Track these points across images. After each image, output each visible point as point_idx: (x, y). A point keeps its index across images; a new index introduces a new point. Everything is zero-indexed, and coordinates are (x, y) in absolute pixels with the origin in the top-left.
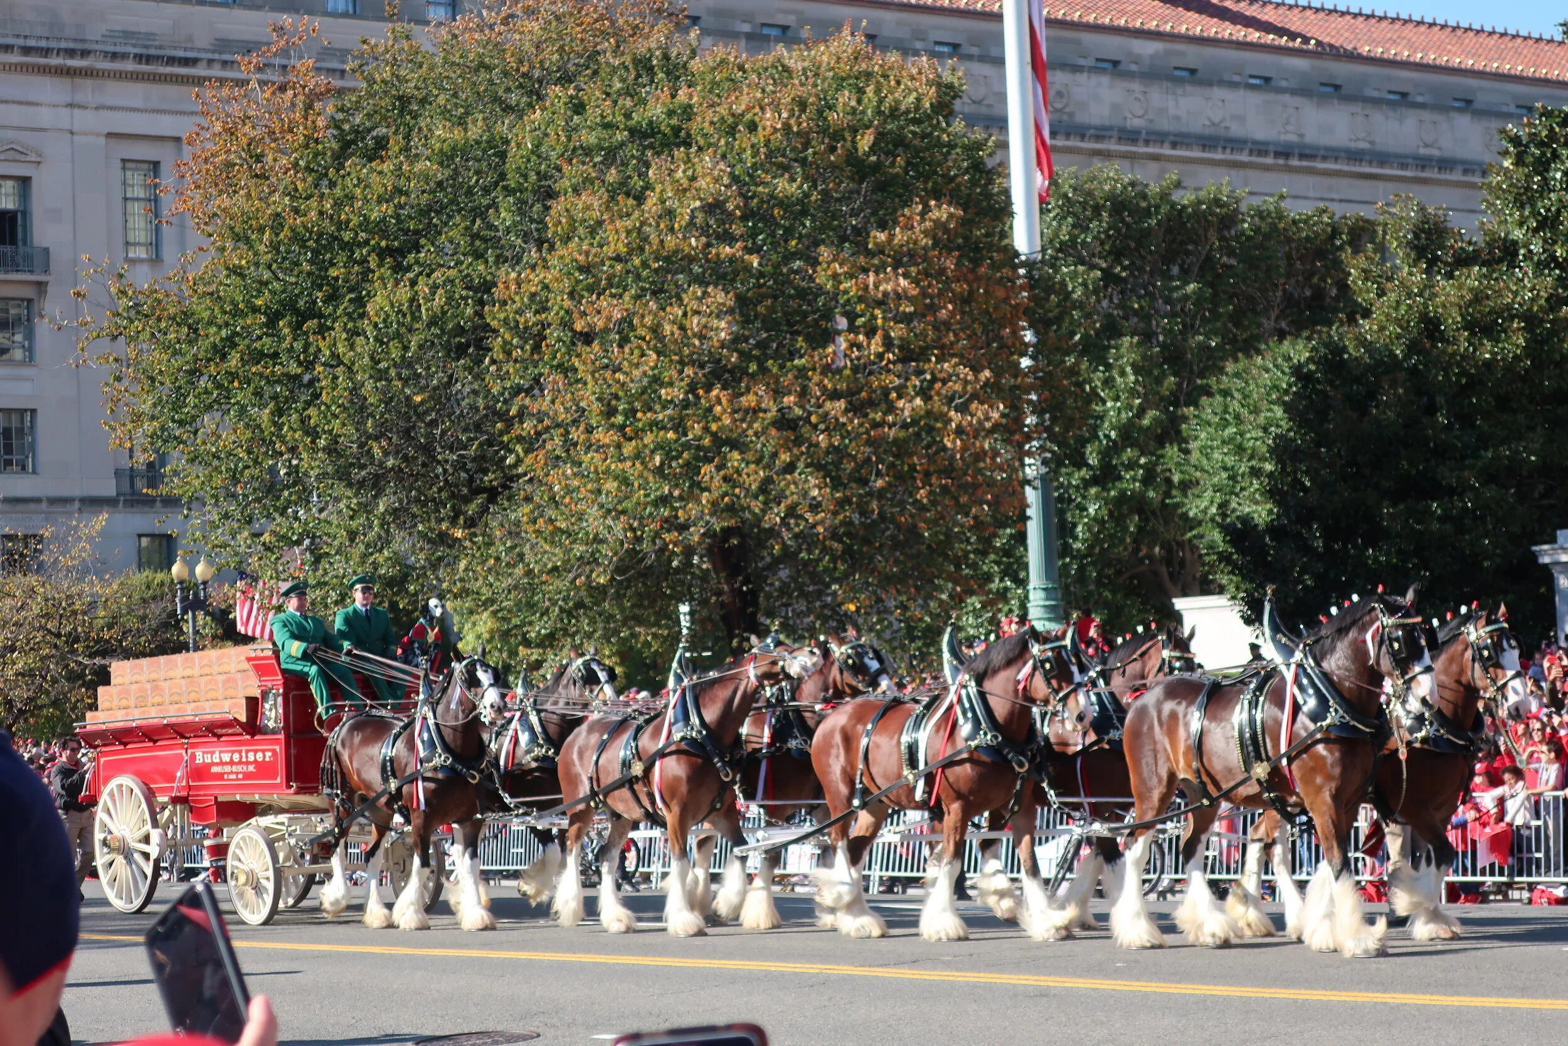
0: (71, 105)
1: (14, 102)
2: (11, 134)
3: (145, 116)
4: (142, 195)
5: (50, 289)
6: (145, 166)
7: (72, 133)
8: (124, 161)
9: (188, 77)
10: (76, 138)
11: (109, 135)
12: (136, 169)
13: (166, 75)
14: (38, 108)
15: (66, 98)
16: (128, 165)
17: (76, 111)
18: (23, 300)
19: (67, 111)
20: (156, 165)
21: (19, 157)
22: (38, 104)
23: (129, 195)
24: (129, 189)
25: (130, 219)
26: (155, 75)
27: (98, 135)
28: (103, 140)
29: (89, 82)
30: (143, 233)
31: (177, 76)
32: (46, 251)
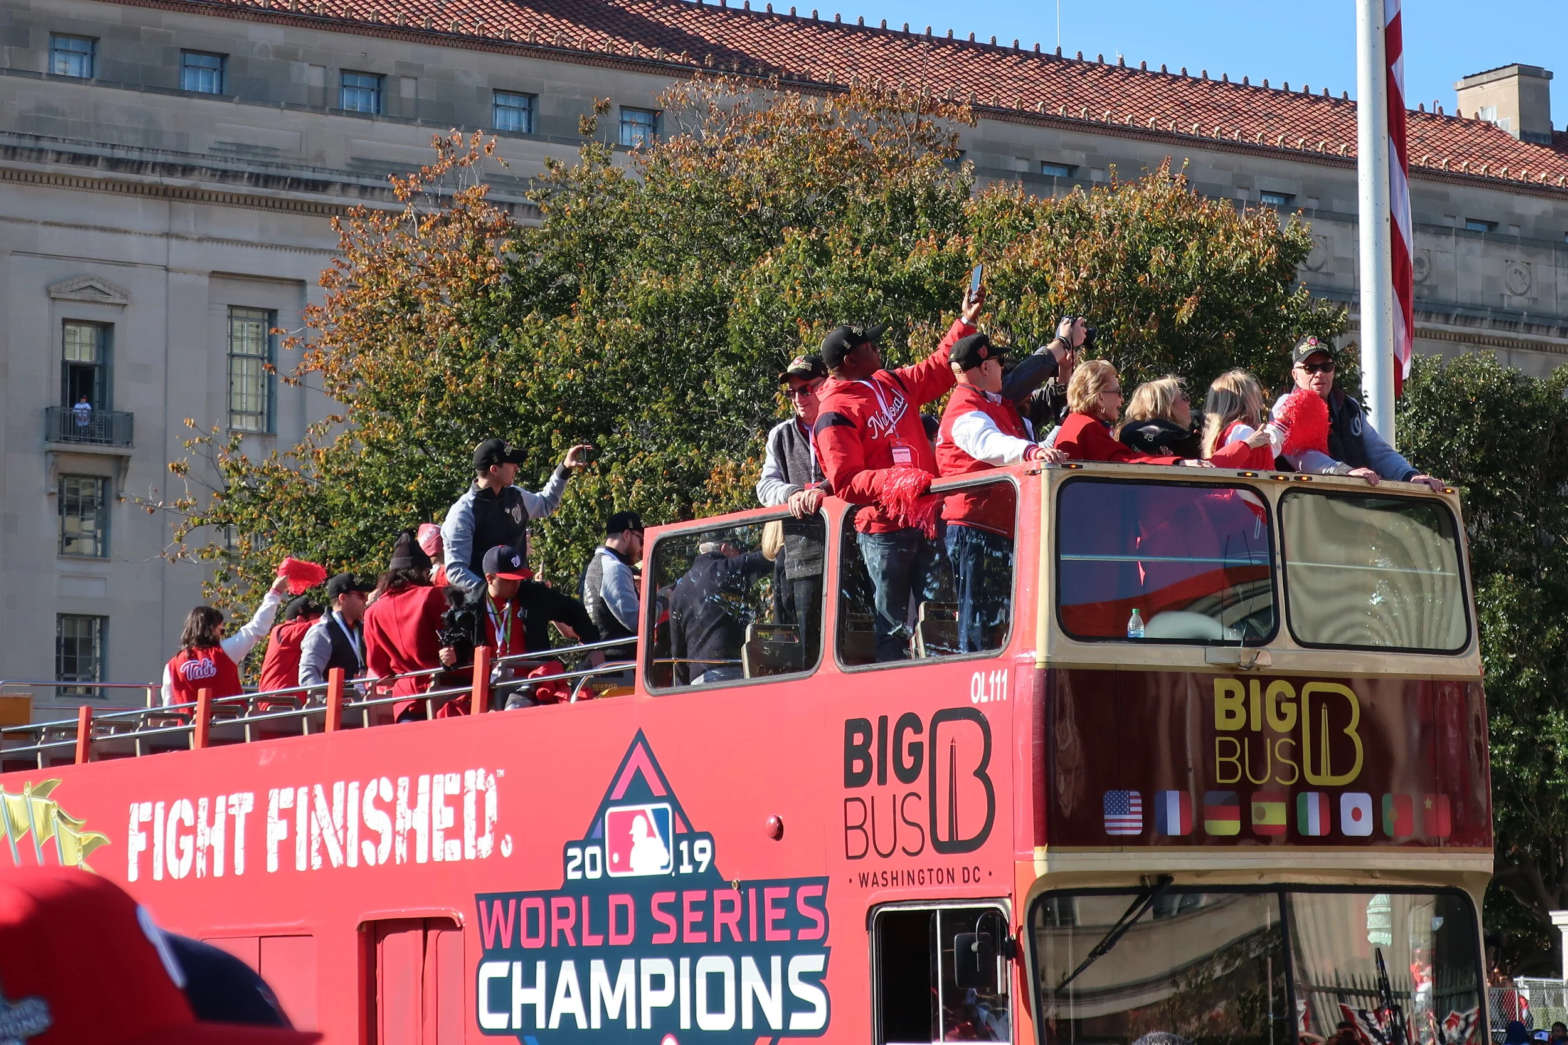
0: (167, 235)
1: (96, 228)
2: (89, 268)
3: (259, 251)
4: (253, 352)
5: (132, 464)
6: (259, 315)
7: (167, 270)
8: (231, 307)
9: (316, 205)
10: (171, 275)
11: (214, 274)
12: (247, 319)
13: (288, 202)
14: (127, 236)
15: (162, 226)
16: (236, 312)
17: (174, 242)
18: (96, 478)
19: (162, 242)
20: (272, 315)
21: (99, 297)
22: (125, 232)
23: (236, 351)
24: (236, 343)
25: (237, 381)
26: (274, 200)
27: (200, 274)
28: (206, 280)
29: (191, 206)
30: (251, 400)
31: (302, 203)
32: (129, 417)
